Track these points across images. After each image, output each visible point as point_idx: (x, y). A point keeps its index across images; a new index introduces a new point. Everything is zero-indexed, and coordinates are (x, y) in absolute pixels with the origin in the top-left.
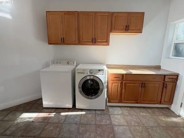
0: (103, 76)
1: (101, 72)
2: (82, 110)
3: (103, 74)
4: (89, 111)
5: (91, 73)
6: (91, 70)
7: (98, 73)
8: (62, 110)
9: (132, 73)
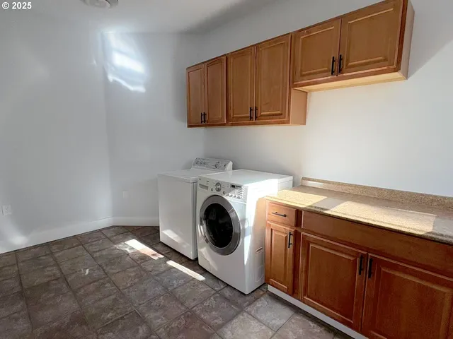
0: (239, 201)
1: (236, 191)
2: (204, 271)
3: (239, 198)
4: (215, 280)
5: (219, 190)
6: (218, 184)
7: (230, 191)
8: (178, 256)
9: (326, 212)
